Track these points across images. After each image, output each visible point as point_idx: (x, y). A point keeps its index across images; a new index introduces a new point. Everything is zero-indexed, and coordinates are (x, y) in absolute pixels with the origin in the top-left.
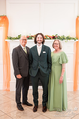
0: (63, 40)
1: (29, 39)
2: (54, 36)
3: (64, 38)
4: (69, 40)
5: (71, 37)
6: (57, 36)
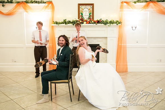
0: (106, 24)
2: (99, 20)
3: (107, 23)
4: (111, 24)
6: (102, 20)
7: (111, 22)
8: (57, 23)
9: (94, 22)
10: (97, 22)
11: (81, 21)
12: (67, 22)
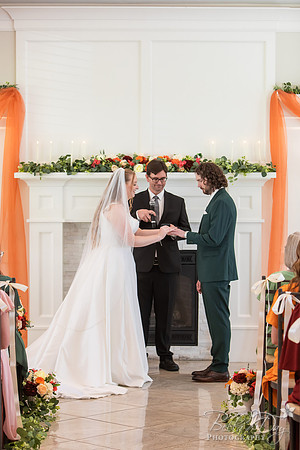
1: (99, 170)
2: (192, 159)
3: (225, 168)
4: (241, 176)
5: (250, 162)
6: (202, 160)
7: (241, 168)
8: (34, 168)
9: (174, 165)
10: (185, 166)
11: (123, 162)
12: (74, 165)
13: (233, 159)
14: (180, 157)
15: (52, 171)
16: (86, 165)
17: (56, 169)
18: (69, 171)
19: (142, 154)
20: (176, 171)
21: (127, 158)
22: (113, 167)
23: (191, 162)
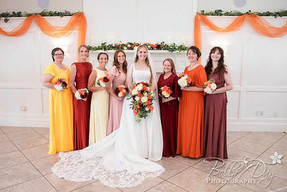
3: (175, 48)
5: (186, 46)
6: (164, 45)
7: (182, 48)
9: (151, 47)
10: (157, 47)
11: (129, 46)
12: (108, 47)
13: (178, 44)
14: (154, 43)
15: (97, 49)
16: (113, 47)
17: (99, 48)
18: (105, 49)
19: (137, 42)
20: (152, 49)
21: (131, 44)
22: (125, 48)
23: (160, 45)
